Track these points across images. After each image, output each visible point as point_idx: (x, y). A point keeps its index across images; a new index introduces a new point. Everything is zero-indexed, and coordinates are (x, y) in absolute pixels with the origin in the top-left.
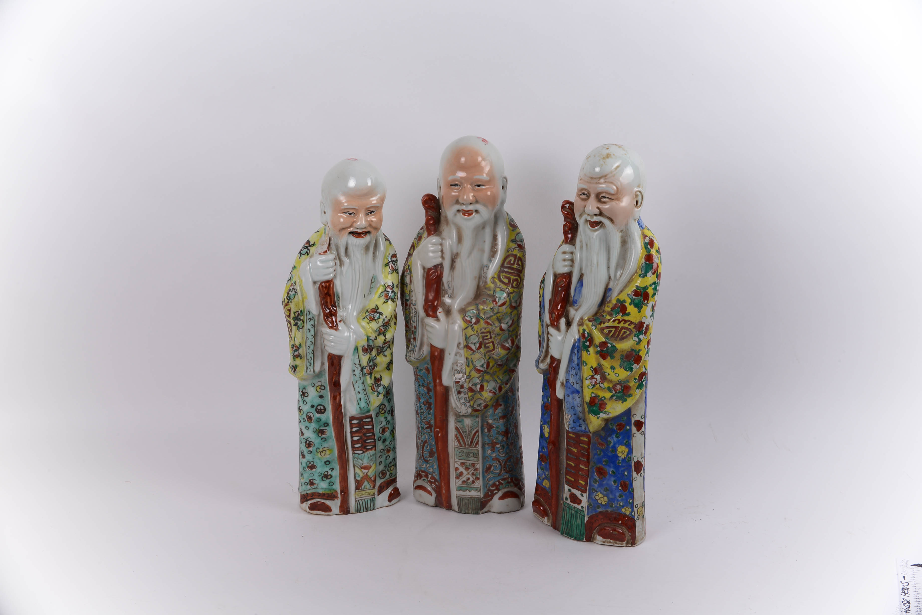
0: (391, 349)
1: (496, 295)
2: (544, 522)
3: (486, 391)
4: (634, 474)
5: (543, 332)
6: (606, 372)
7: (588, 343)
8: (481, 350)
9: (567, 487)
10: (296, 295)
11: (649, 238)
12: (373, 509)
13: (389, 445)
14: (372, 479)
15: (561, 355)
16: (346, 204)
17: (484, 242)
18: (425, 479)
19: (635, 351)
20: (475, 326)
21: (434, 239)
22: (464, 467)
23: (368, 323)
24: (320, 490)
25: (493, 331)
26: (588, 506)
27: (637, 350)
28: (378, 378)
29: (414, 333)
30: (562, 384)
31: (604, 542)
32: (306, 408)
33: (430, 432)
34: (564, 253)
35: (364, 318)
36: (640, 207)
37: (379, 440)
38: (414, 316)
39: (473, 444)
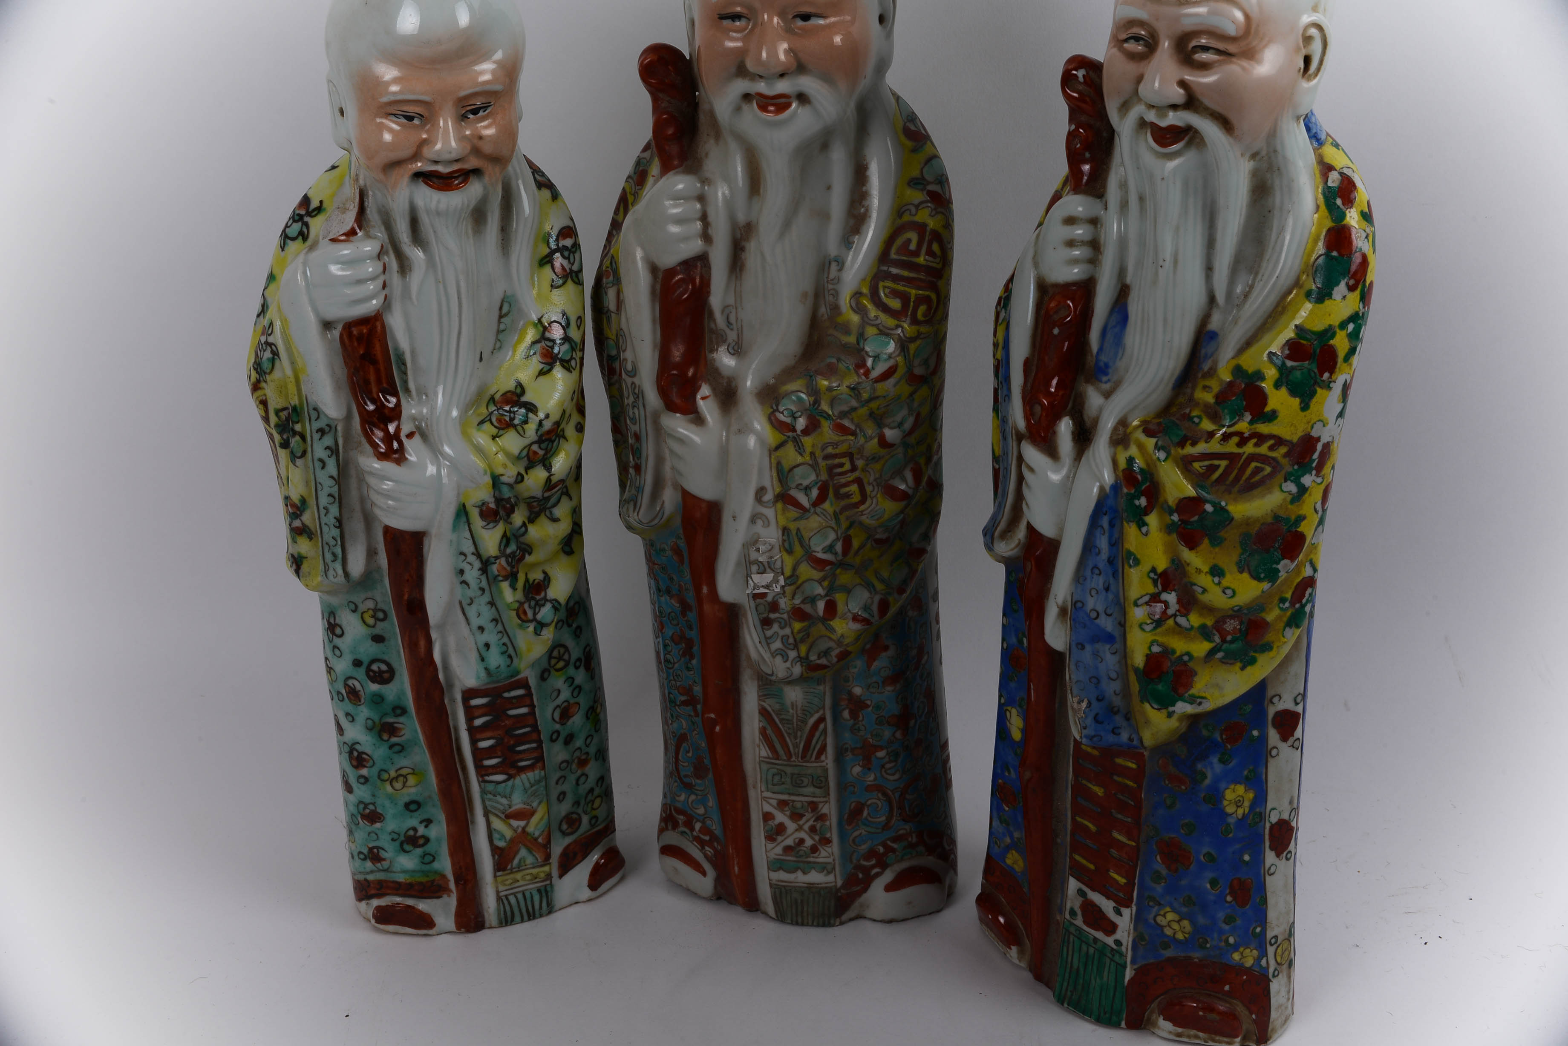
0: (571, 499)
1: (867, 349)
2: (1008, 955)
3: (843, 617)
4: (1270, 857)
5: (1005, 453)
6: (1195, 585)
7: (1143, 501)
8: (827, 505)
9: (1073, 885)
10: (277, 362)
11: (1341, 174)
12: (550, 912)
13: (583, 747)
14: (540, 840)
15: (1061, 529)
16: (394, 88)
17: (829, 188)
18: (685, 832)
19: (1288, 519)
20: (807, 441)
21: (680, 183)
22: (788, 813)
23: (494, 438)
24: (397, 874)
25: (861, 450)
26: (1134, 941)
27: (1293, 517)
28: (538, 583)
29: (637, 452)
30: (1063, 611)
31: (1179, 1035)
32: (342, 666)
33: (692, 714)
34: (1070, 221)
35: (482, 422)
36: (1316, 75)
37: (553, 741)
38: (634, 407)
39: (810, 752)
